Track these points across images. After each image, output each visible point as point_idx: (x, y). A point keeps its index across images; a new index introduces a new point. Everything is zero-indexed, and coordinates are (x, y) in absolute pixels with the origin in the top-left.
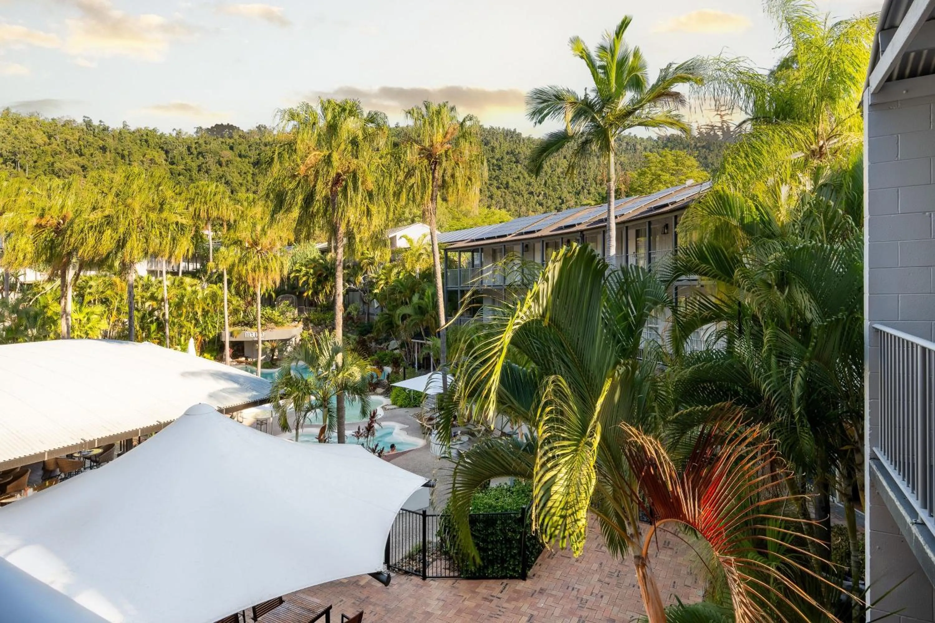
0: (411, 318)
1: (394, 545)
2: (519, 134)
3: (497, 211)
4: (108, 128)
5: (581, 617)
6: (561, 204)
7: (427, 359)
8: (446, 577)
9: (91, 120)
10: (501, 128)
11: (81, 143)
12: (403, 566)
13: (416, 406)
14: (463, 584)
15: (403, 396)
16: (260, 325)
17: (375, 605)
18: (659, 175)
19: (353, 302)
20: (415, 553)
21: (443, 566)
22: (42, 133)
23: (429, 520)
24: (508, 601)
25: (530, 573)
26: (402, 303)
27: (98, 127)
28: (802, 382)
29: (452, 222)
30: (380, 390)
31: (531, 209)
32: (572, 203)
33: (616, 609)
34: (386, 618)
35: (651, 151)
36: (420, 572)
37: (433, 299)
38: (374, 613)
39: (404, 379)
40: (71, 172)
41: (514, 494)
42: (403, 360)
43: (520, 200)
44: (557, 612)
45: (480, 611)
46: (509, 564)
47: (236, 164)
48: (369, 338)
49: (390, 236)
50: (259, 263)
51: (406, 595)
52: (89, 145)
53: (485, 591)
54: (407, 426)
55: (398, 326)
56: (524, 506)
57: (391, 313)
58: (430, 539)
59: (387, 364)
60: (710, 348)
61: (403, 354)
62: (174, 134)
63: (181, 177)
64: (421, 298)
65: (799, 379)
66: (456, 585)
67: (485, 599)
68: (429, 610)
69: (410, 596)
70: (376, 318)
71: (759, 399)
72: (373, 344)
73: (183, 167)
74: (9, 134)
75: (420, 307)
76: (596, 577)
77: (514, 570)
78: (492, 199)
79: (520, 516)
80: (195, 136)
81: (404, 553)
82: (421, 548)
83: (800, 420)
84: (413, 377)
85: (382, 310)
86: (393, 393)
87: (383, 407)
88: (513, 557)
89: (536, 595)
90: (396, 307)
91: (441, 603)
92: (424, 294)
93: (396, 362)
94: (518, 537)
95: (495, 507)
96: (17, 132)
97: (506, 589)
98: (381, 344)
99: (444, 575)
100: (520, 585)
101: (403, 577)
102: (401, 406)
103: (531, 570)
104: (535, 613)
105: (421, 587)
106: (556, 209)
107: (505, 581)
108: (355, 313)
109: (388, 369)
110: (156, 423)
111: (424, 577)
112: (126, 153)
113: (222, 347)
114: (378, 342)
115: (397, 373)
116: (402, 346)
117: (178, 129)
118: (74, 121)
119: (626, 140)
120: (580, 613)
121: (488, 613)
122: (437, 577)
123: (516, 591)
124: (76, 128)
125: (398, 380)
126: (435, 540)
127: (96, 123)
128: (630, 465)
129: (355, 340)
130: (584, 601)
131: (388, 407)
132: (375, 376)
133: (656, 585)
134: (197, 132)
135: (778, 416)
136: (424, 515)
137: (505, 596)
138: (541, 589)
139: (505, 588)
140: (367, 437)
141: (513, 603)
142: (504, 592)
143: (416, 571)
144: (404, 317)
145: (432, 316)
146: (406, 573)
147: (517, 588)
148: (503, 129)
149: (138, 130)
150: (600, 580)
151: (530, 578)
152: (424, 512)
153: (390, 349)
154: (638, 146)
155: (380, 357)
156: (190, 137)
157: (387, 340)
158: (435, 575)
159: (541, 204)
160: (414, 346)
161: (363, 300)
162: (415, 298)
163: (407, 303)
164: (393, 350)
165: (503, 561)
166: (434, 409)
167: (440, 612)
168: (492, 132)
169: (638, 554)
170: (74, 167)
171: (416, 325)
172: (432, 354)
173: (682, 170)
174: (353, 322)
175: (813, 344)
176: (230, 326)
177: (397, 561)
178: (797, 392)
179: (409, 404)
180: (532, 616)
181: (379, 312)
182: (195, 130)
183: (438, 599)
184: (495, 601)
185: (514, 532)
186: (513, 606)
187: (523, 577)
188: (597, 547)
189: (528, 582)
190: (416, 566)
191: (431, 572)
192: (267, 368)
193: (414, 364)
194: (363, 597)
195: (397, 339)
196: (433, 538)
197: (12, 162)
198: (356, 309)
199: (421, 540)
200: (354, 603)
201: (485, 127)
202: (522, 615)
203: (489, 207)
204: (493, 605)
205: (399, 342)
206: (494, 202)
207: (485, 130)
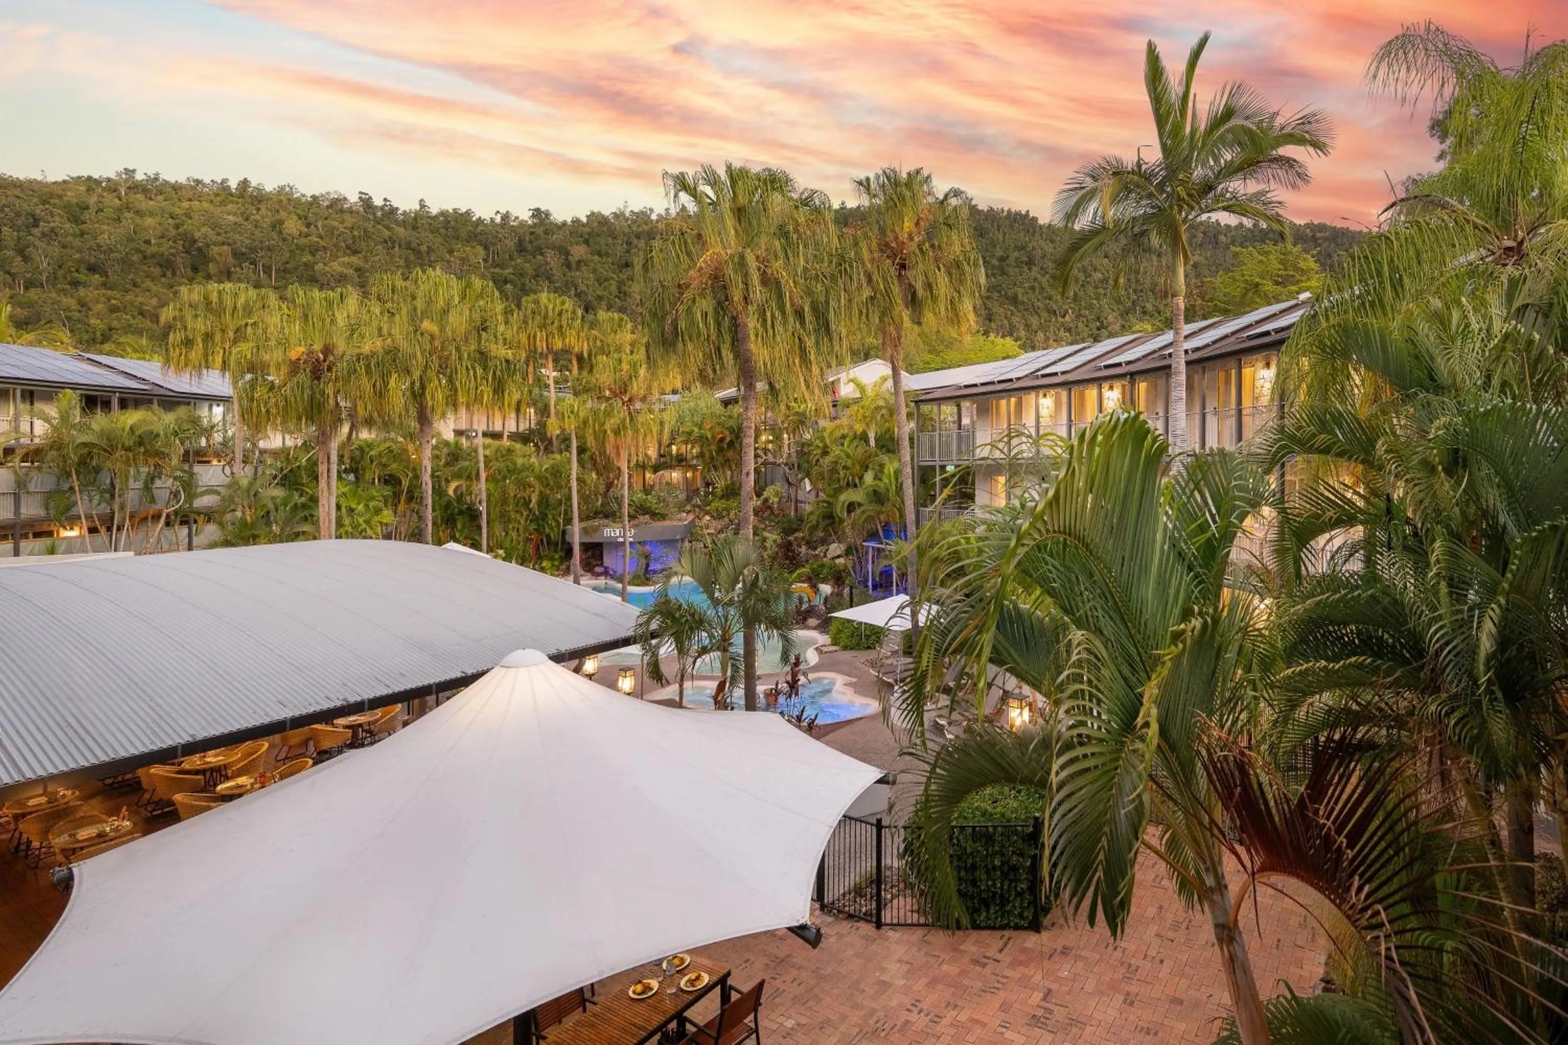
0: (862, 509)
1: (831, 871)
2: (1035, 219)
3: (1000, 340)
4: (397, 209)
5: (1128, 994)
6: (1098, 329)
7: (886, 574)
8: (912, 925)
9: (370, 198)
10: (1006, 209)
11: (356, 233)
12: (844, 906)
13: (869, 648)
14: (939, 938)
15: (848, 632)
16: (626, 518)
17: (800, 968)
18: (1257, 285)
19: (772, 483)
20: (864, 885)
21: (908, 907)
22: (295, 218)
23: (886, 833)
24: (1012, 966)
25: (1046, 921)
26: (848, 484)
27: (382, 208)
28: (1494, 630)
29: (927, 357)
30: (813, 622)
31: (1052, 337)
32: (1117, 327)
33: (1184, 983)
34: (816, 991)
35: (1241, 245)
36: (871, 915)
37: (897, 479)
38: (798, 982)
39: (851, 606)
40: (342, 279)
41: (1023, 793)
42: (849, 574)
43: (1034, 321)
44: (1090, 986)
45: (966, 982)
46: (1014, 906)
47: (592, 265)
48: (796, 539)
49: (831, 379)
50: (625, 419)
51: (850, 952)
52: (367, 235)
53: (973, 949)
54: (854, 680)
55: (841, 521)
56: (1037, 815)
57: (831, 500)
58: (889, 862)
59: (824, 581)
60: (1338, 569)
61: (850, 565)
62: (498, 219)
63: (509, 286)
64: (876, 478)
65: (1488, 626)
66: (929, 938)
67: (975, 962)
68: (885, 978)
69: (857, 955)
70: (808, 508)
71: (1420, 653)
72: (803, 549)
73: (510, 270)
74: (247, 219)
75: (875, 492)
76: (1153, 929)
77: (1021, 916)
78: (990, 321)
79: (1031, 829)
80: (530, 222)
81: (847, 884)
82: (874, 877)
83: (1489, 691)
84: (866, 602)
85: (817, 496)
86: (833, 627)
87: (817, 649)
88: (1020, 894)
89: (1056, 958)
90: (838, 491)
91: (906, 968)
92: (882, 472)
93: (838, 578)
94: (1028, 864)
95: (991, 815)
96: (258, 217)
97: (1009, 946)
98: (815, 549)
99: (909, 922)
100: (1031, 940)
101: (845, 923)
102: (845, 648)
103: (1049, 916)
104: (1055, 986)
105: (874, 940)
106: (1091, 336)
107: (1007, 933)
108: (776, 500)
109: (826, 589)
110: (459, 675)
111: (879, 925)
112: (424, 248)
113: (569, 552)
114: (811, 545)
115: (840, 594)
116: (848, 552)
117: (503, 211)
118: (345, 199)
119: (1202, 228)
120: (1125, 987)
121: (979, 984)
122: (898, 925)
123: (1024, 950)
124: (350, 211)
125: (842, 607)
126: (896, 865)
127: (378, 202)
128: (1209, 776)
129: (775, 541)
130: (1133, 968)
131: (825, 649)
132: (806, 599)
133: (1251, 973)
134: (533, 216)
135: (1451, 682)
136: (879, 826)
137: (1005, 957)
138: (1065, 948)
139: (1006, 944)
140: (790, 696)
141: (1021, 969)
142: (1005, 951)
143: (865, 914)
144: (851, 507)
145: (894, 505)
146: (850, 917)
147: (1026, 945)
148: (1009, 211)
149: (443, 214)
150: (1158, 935)
151: (1046, 928)
152: (879, 821)
153: (829, 556)
154: (1222, 238)
155: (813, 570)
156: (522, 224)
157: (825, 541)
158: (895, 921)
159: (1069, 330)
160: (867, 552)
161: (788, 480)
162: (869, 478)
163: (856, 486)
164: (833, 558)
165: (1004, 901)
166: (896, 652)
167: (902, 982)
168: (992, 216)
169: (1221, 921)
170: (345, 271)
171: (870, 519)
172: (894, 566)
173: (1293, 276)
174: (772, 513)
175: (1514, 567)
176: (581, 520)
177: (836, 897)
178: (1486, 645)
179: (858, 644)
180: (1050, 991)
181: (812, 497)
182: (531, 213)
183: (900, 961)
184: (991, 965)
185: (1022, 855)
186: (1019, 975)
187: (1035, 926)
188: (1154, 880)
189: (1045, 935)
190: (866, 906)
191: (889, 916)
192: (638, 585)
193: (867, 581)
194: (782, 955)
195: (839, 542)
196: (893, 861)
197: (251, 263)
198: (777, 494)
199: (875, 864)
200: (767, 965)
201: (980, 208)
202: (1034, 989)
203: (986, 333)
204: (987, 971)
205: (843, 547)
206: (993, 325)
207: (980, 212)
